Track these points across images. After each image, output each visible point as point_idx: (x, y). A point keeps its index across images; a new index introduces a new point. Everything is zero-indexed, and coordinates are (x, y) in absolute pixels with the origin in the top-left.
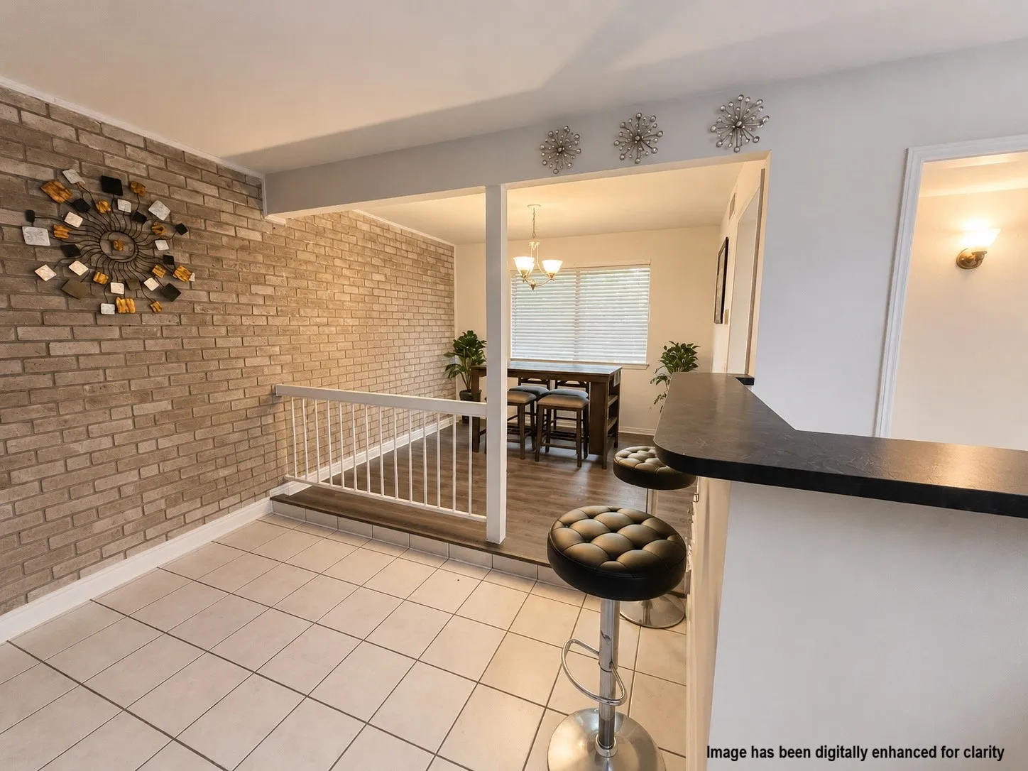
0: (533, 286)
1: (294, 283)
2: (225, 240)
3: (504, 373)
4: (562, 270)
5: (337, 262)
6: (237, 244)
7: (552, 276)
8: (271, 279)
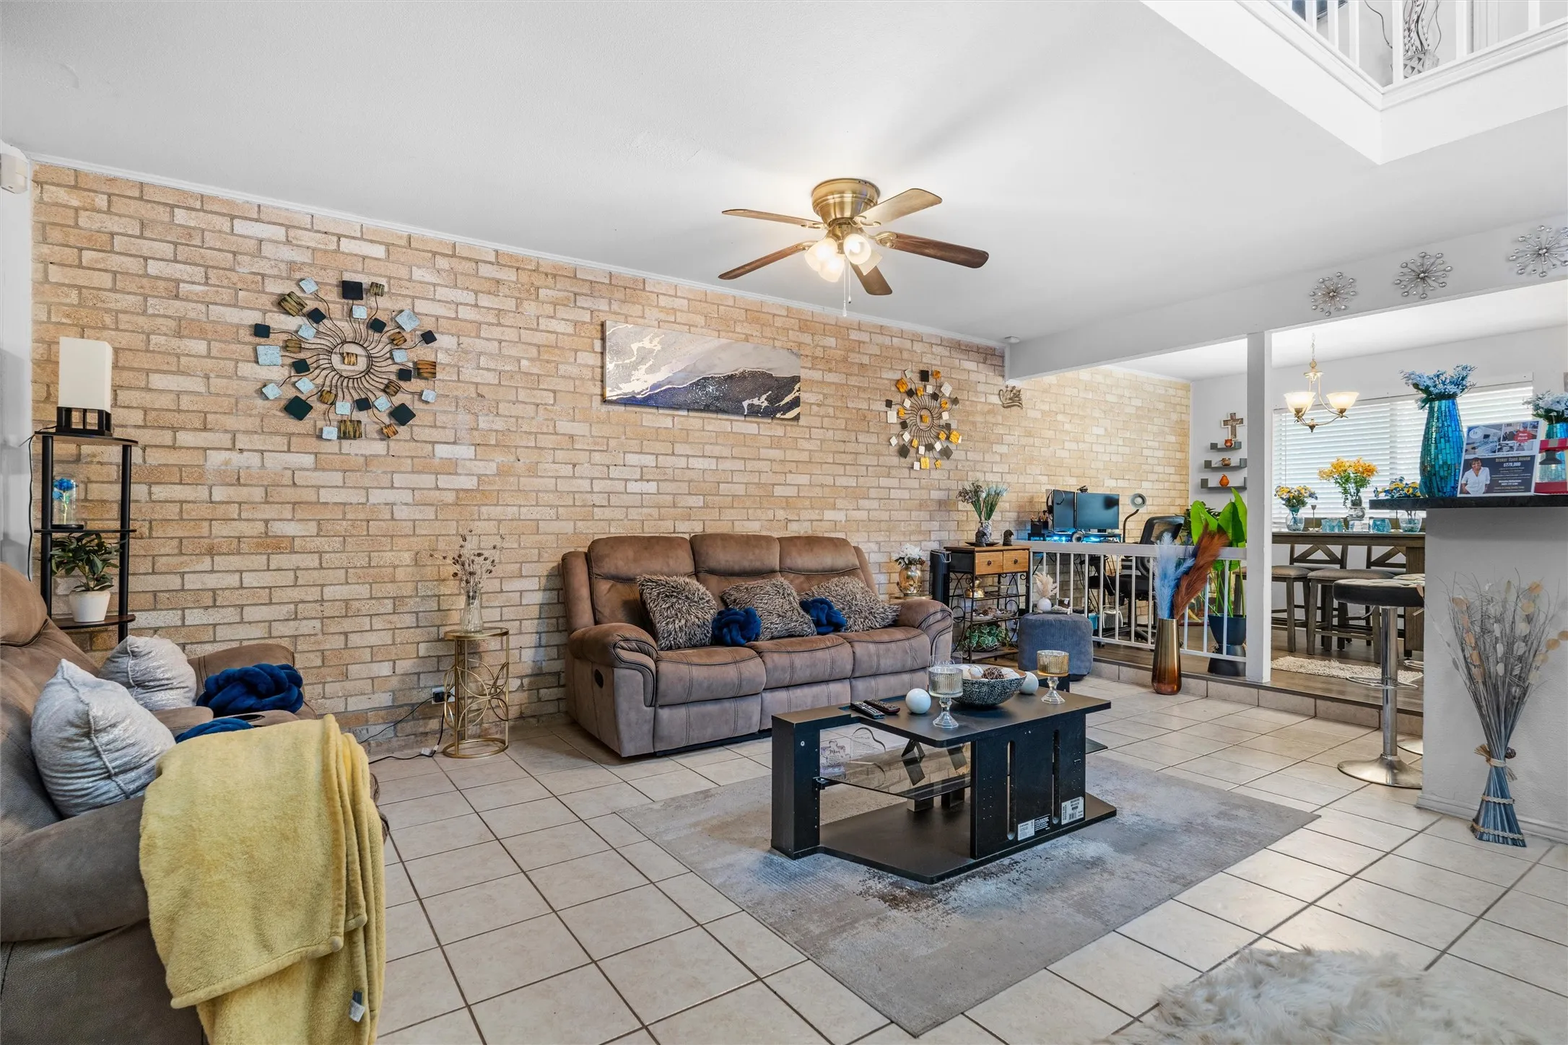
0: (1312, 427)
1: (1024, 441)
2: (979, 407)
3: (1268, 539)
4: (1361, 401)
5: (1060, 417)
6: (986, 408)
7: (1342, 411)
8: (1007, 439)
